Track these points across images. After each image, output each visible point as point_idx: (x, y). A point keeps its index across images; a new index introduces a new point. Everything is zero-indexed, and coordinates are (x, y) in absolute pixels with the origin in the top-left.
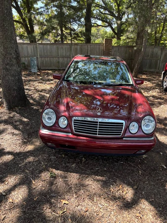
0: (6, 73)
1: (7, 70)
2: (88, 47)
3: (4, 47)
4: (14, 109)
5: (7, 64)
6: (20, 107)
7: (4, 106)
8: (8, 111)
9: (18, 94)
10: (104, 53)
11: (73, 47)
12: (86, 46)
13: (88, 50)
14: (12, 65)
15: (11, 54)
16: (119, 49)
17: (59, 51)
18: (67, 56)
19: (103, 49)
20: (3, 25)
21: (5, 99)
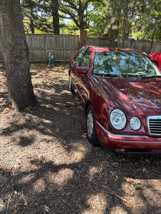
0: (15, 68)
1: (16, 64)
2: (63, 39)
3: (12, 36)
4: (25, 110)
5: (17, 57)
6: (30, 107)
7: (14, 107)
8: (18, 113)
9: (29, 92)
10: (80, 45)
11: (47, 38)
12: (62, 38)
13: (63, 41)
14: (22, 58)
15: (21, 45)
16: (93, 41)
17: (33, 43)
18: (42, 47)
19: (78, 40)
20: (12, 9)
21: (13, 98)
